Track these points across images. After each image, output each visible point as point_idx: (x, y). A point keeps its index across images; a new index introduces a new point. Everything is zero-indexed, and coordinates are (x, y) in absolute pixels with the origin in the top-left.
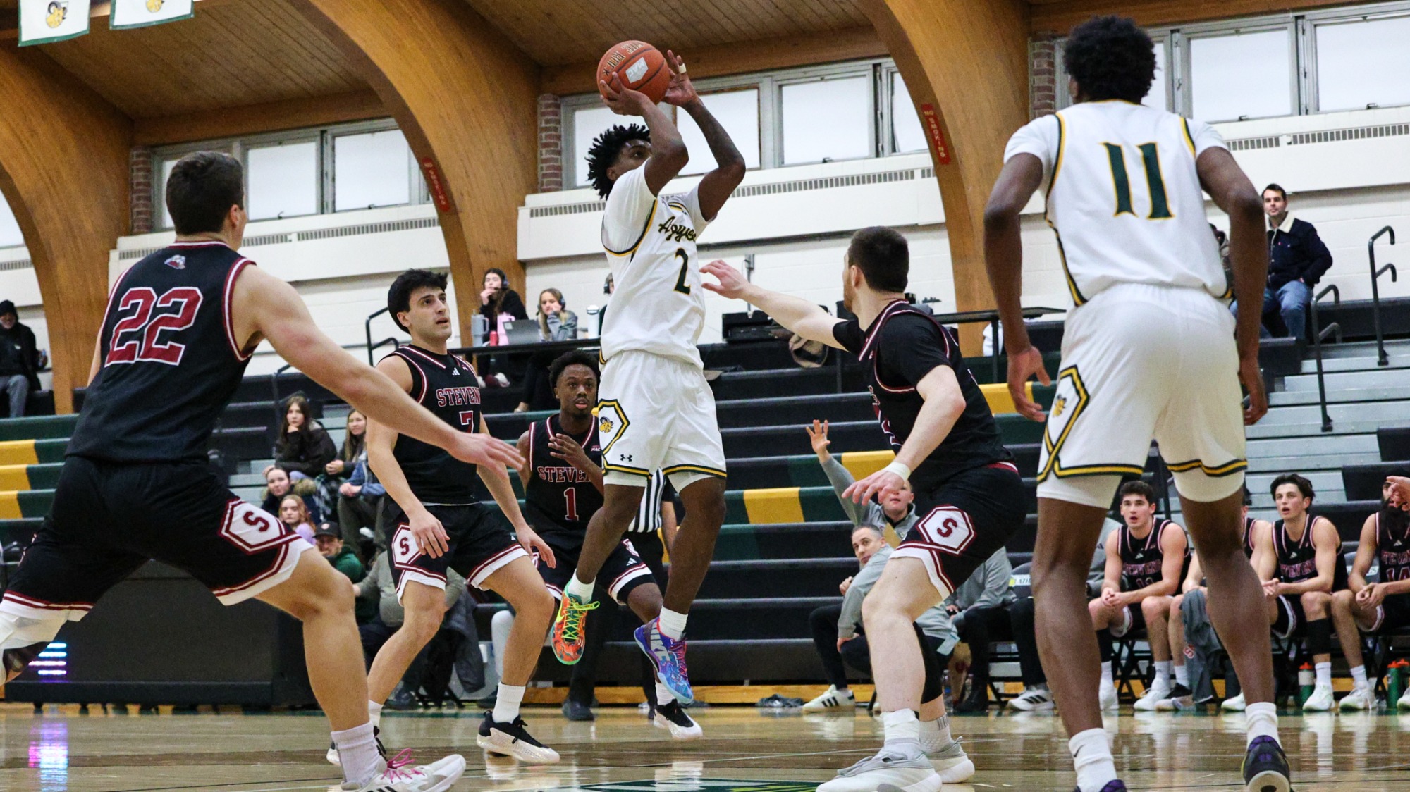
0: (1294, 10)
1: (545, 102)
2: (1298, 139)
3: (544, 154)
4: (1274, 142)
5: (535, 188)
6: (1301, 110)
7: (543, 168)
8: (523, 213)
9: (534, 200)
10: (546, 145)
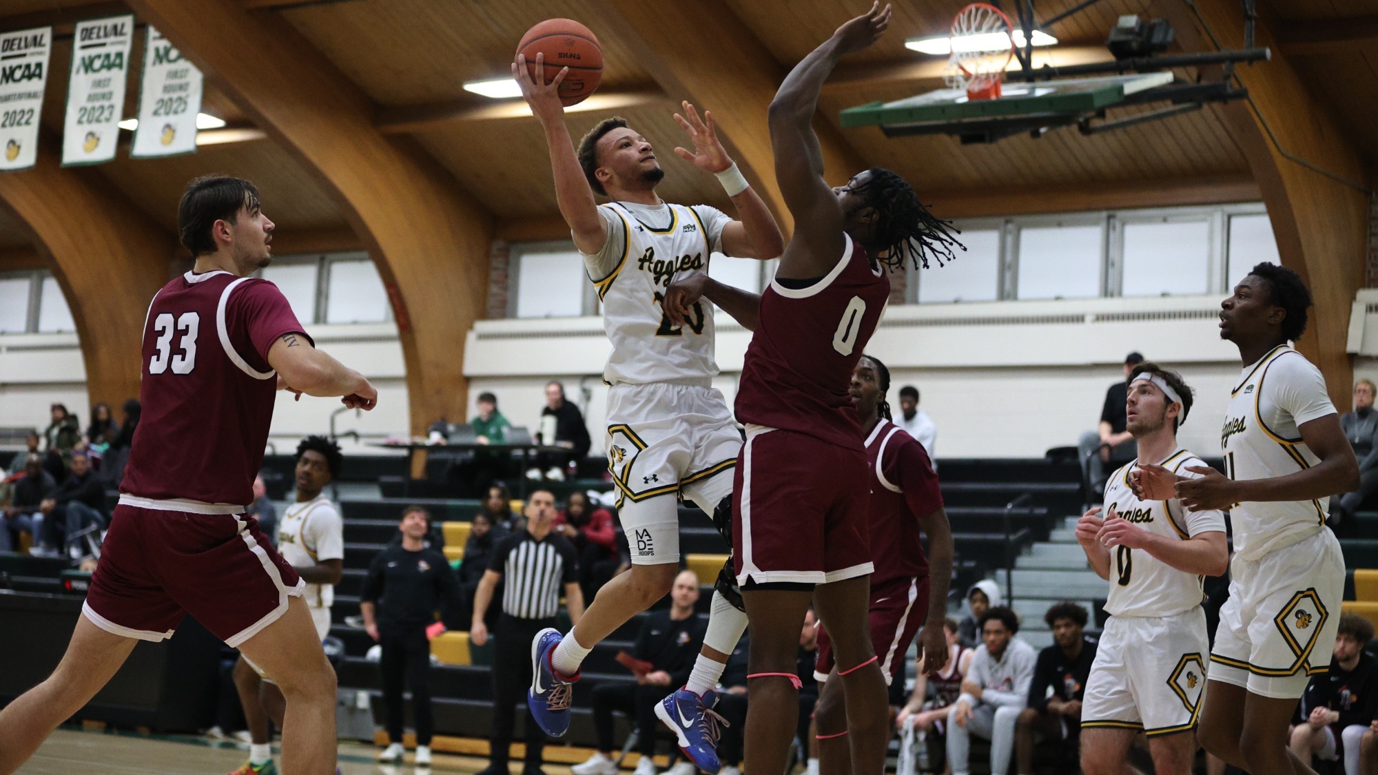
0: (1107, 209)
1: (498, 245)
2: (1100, 318)
3: (494, 289)
4: (1079, 319)
5: (484, 315)
6: (1106, 292)
7: (492, 302)
8: (471, 337)
9: (483, 326)
10: (496, 282)
